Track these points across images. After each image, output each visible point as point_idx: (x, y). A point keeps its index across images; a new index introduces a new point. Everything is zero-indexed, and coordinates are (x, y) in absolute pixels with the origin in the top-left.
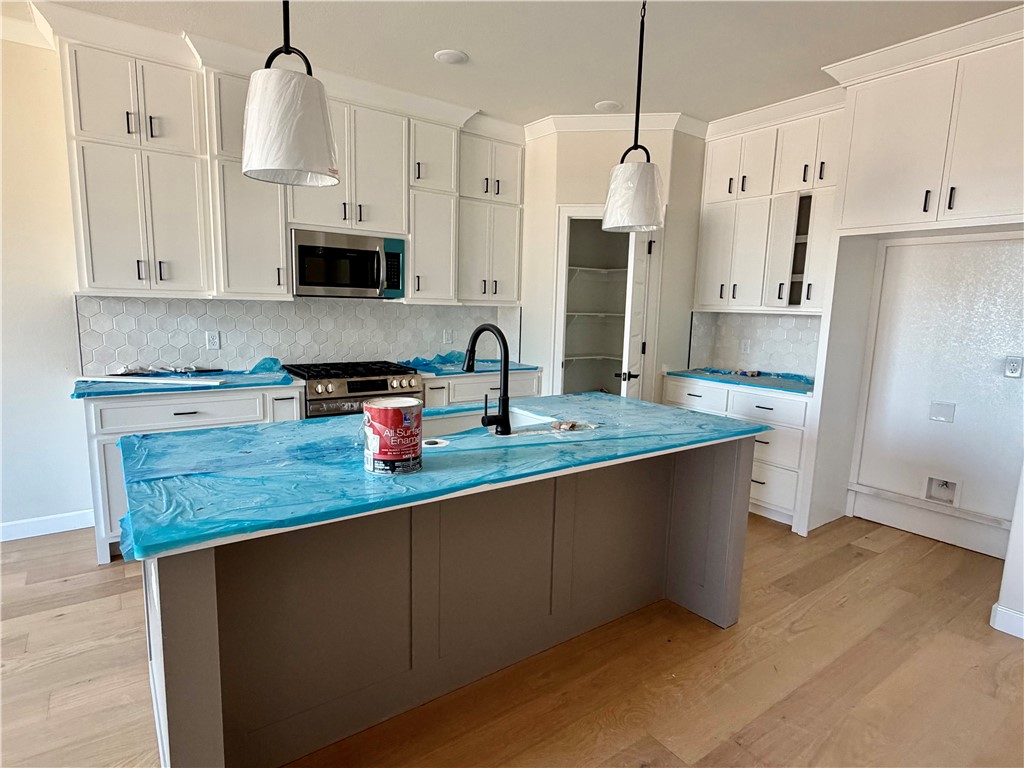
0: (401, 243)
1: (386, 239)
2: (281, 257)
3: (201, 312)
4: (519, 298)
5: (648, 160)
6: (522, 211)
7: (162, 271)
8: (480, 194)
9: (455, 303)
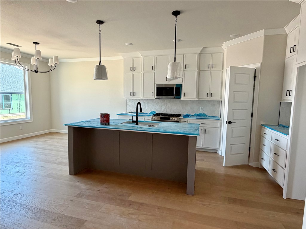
0: (181, 85)
1: (176, 84)
2: (153, 90)
3: (144, 102)
4: (221, 98)
5: (175, 61)
6: (223, 72)
7: (134, 94)
8: (207, 69)
9: (196, 99)
